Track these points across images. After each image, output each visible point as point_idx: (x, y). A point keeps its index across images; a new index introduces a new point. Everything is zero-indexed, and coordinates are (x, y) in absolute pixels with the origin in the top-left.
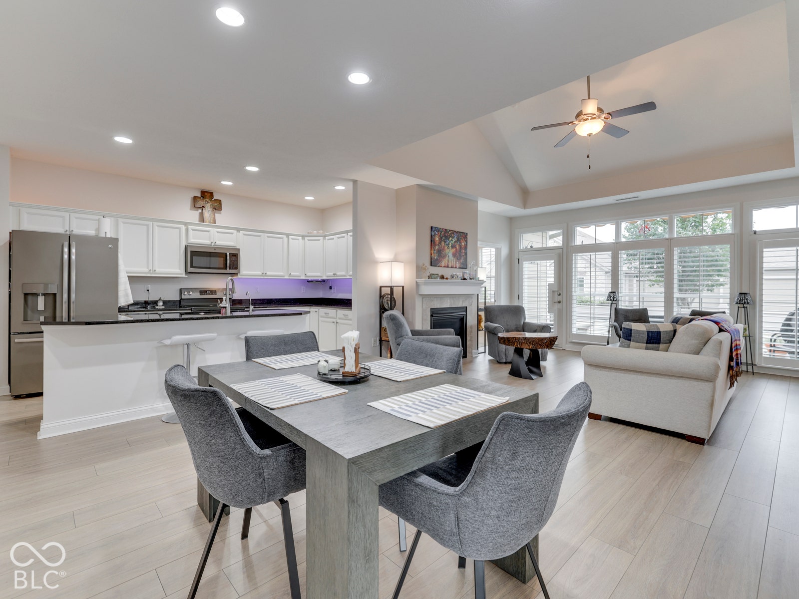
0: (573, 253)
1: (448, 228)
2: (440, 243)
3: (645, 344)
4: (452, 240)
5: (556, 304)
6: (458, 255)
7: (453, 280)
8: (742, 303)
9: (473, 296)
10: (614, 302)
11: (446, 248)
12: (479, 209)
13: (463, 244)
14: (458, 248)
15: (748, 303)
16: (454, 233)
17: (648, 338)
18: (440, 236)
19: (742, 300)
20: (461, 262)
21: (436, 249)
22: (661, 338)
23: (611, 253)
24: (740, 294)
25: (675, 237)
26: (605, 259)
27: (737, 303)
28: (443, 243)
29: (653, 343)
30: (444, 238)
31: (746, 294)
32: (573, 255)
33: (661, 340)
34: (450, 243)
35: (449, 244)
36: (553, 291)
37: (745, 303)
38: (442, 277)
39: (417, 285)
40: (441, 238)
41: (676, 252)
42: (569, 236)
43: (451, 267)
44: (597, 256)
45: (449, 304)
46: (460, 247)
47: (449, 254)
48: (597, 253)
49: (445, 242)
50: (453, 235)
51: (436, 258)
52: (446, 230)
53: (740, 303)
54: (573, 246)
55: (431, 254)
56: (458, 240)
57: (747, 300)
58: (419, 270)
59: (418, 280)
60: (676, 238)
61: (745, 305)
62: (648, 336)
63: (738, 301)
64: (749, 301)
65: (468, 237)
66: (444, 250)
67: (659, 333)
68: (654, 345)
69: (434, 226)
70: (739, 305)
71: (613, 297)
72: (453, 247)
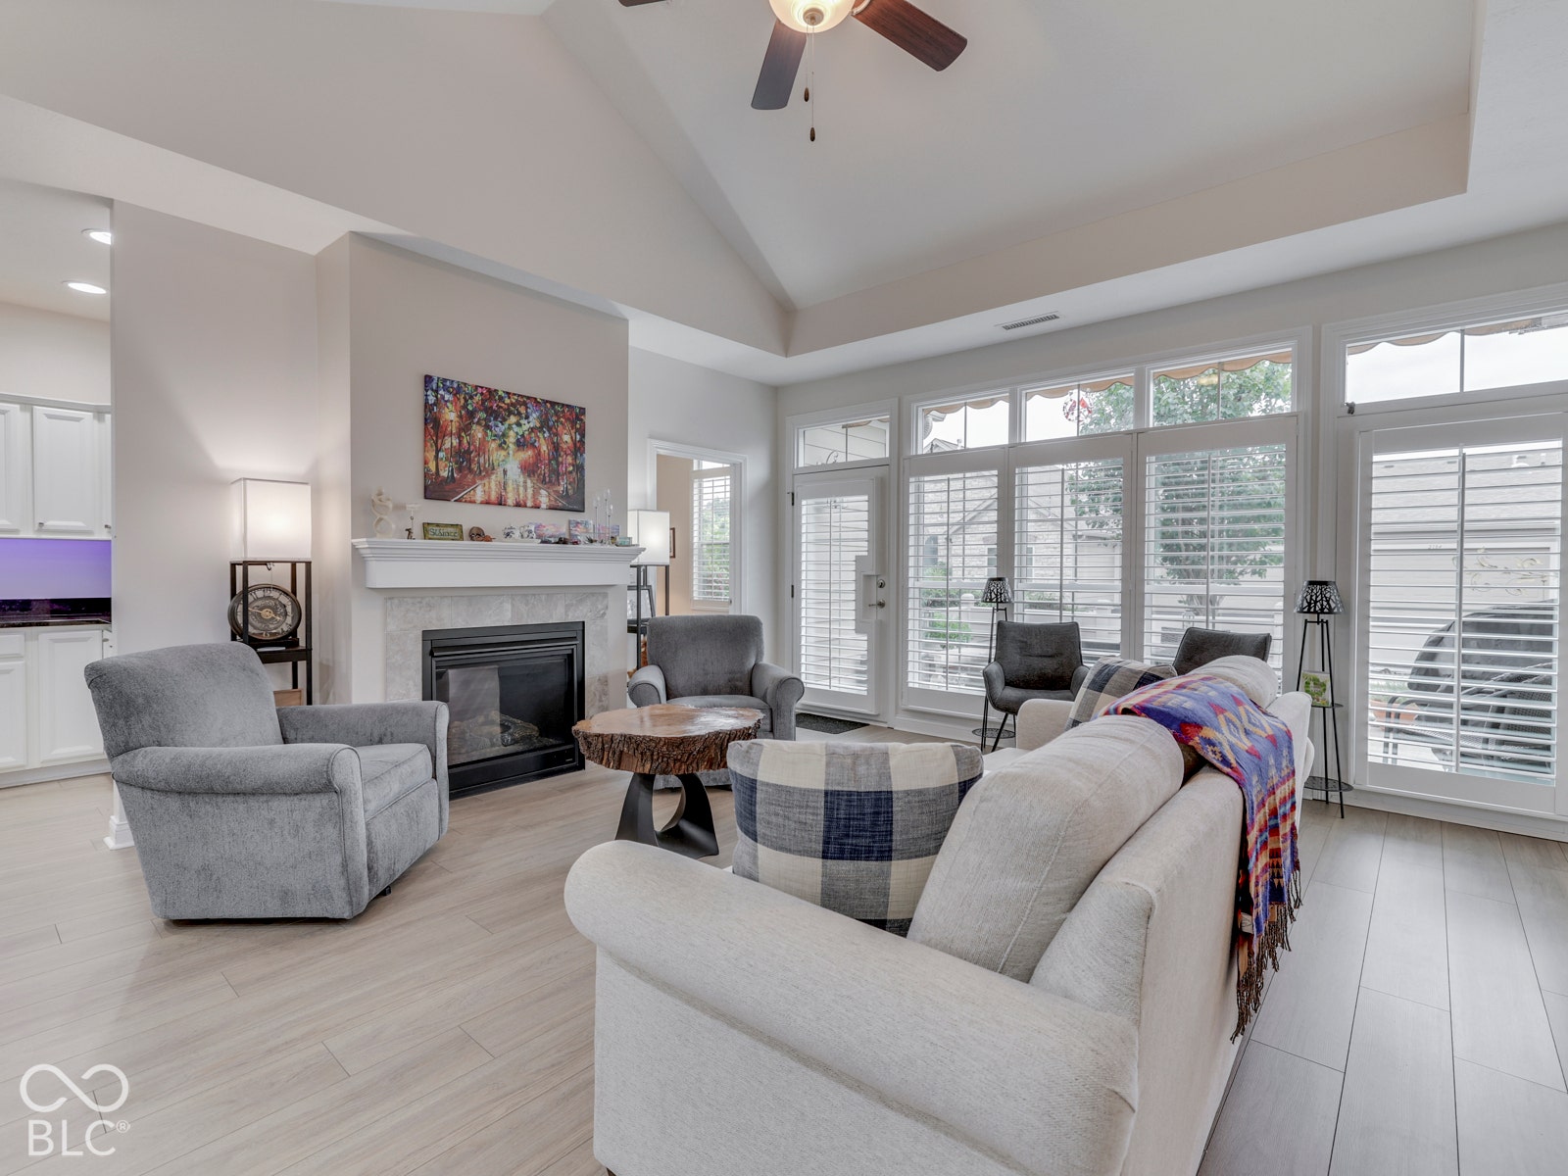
0: (912, 476)
1: (500, 385)
2: (465, 429)
3: (819, 862)
4: (519, 425)
5: (874, 609)
6: (543, 469)
7: (508, 544)
8: (1315, 612)
9: (610, 591)
10: (1001, 606)
11: (493, 445)
12: (632, 342)
13: (566, 438)
14: (544, 448)
15: (1331, 611)
16: (525, 404)
17: (828, 829)
18: (465, 407)
19: (1316, 602)
20: (557, 492)
21: (447, 445)
22: (897, 827)
23: (995, 472)
24: (1311, 583)
25: (1151, 426)
26: (982, 487)
27: (1302, 611)
28: (478, 432)
29: (855, 855)
30: (482, 415)
31: (1325, 583)
32: (912, 480)
33: (896, 837)
34: (511, 433)
35: (504, 435)
36: (868, 577)
37: (1322, 609)
38: (477, 535)
39: (358, 558)
40: (471, 414)
41: (1153, 468)
42: (902, 433)
43: (518, 505)
44: (967, 481)
45: (509, 615)
46: (556, 448)
47: (508, 467)
48: (968, 475)
49: (488, 427)
50: (522, 410)
51: (444, 474)
52: (491, 393)
53: (1309, 612)
54: (910, 458)
55: (426, 463)
56: (544, 424)
57: (1328, 601)
58: (367, 509)
59: (362, 542)
60: (1154, 429)
61: (1322, 616)
62: (829, 818)
63: (1305, 604)
64: (1333, 605)
65: (588, 419)
66: (481, 450)
67: (882, 801)
68: (863, 864)
69: (435, 374)
70: (1309, 617)
71: (997, 593)
72: (521, 444)
